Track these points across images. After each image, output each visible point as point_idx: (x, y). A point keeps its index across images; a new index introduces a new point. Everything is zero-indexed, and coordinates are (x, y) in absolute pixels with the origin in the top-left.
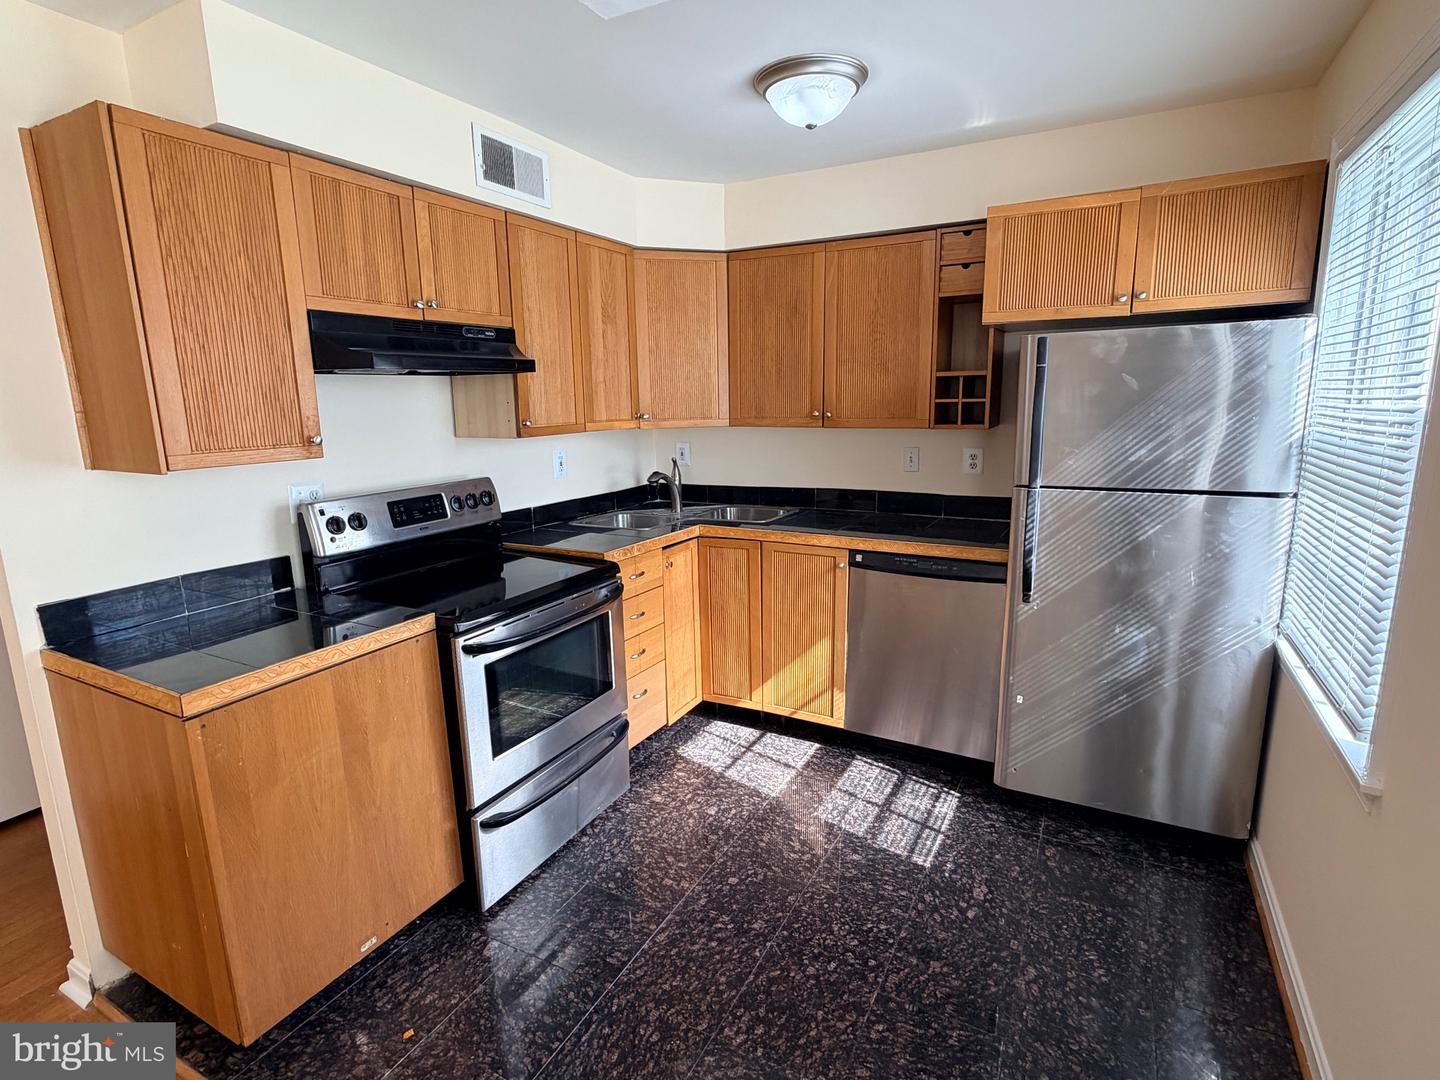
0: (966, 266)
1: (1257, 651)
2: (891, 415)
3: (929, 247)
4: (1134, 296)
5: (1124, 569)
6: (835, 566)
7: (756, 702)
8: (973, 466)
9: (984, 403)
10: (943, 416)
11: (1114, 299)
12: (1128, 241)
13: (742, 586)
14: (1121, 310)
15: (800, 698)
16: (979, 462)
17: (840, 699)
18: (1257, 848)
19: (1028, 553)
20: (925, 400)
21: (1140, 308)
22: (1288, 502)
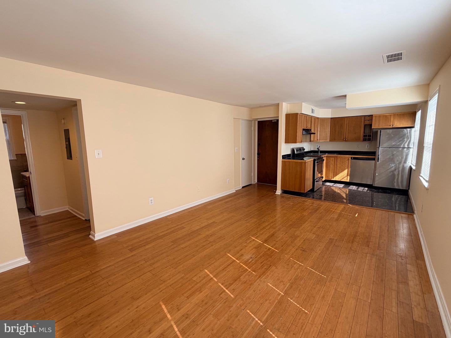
0: (368, 120)
1: (409, 166)
2: (356, 140)
3: (363, 118)
4: (393, 125)
5: (391, 157)
6: (349, 159)
7: (334, 179)
8: (368, 147)
9: (371, 138)
10: (364, 140)
11: (390, 126)
12: (392, 119)
13: (333, 162)
14: (391, 127)
15: (342, 178)
16: (369, 146)
17: (349, 177)
18: (410, 191)
19: (378, 156)
20: (362, 138)
21: (393, 127)
22: (412, 149)
